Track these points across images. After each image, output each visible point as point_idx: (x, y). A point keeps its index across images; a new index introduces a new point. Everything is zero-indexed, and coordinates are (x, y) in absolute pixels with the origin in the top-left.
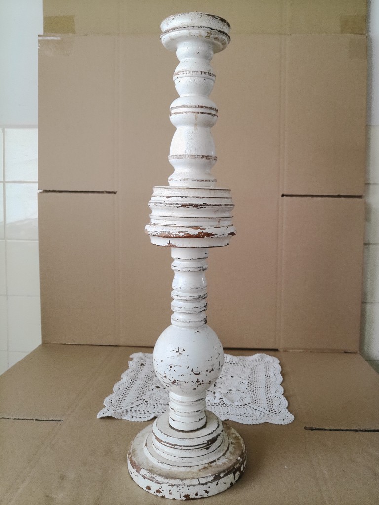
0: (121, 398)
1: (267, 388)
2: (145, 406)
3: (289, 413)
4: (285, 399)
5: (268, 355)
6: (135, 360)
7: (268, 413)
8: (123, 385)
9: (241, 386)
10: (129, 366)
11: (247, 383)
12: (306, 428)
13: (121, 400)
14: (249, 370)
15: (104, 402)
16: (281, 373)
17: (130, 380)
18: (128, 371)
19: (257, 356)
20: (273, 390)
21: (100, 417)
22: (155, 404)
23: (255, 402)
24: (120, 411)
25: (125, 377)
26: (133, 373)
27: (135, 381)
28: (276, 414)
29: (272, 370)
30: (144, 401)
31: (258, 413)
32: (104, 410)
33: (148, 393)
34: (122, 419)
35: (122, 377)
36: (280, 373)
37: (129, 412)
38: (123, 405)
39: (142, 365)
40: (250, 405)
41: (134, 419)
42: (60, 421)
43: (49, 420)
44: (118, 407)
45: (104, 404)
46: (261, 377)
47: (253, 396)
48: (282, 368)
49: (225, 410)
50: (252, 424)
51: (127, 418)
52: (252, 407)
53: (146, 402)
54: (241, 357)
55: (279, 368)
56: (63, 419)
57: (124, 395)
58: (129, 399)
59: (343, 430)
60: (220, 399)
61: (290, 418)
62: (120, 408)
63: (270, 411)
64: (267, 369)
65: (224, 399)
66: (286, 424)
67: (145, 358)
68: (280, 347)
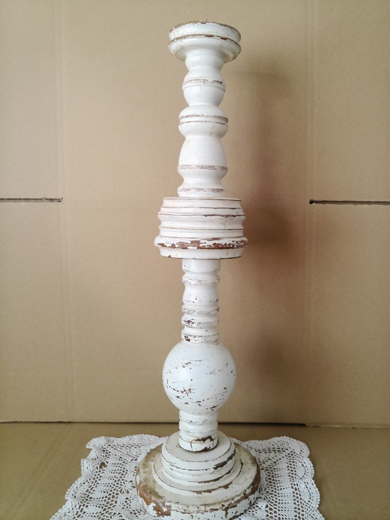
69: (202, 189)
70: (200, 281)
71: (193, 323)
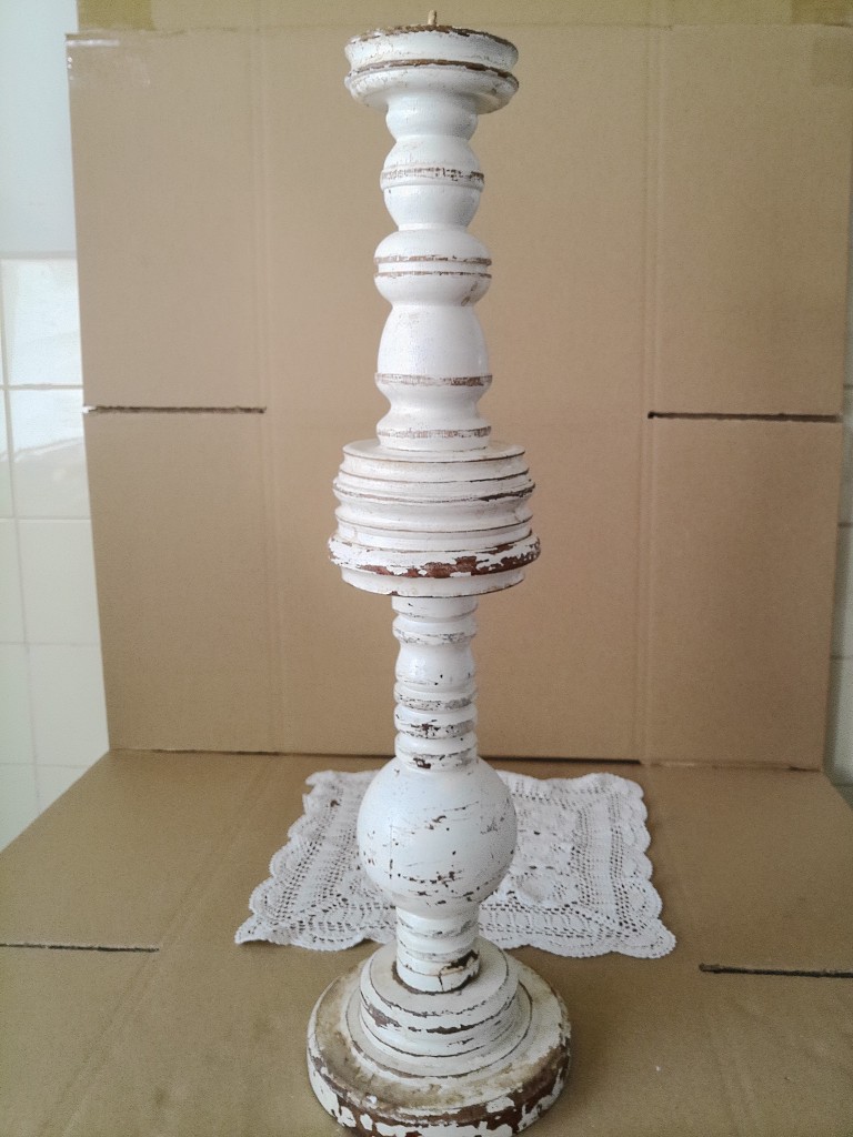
0: (289, 891)
1: (616, 861)
2: (342, 910)
3: (664, 928)
4: (655, 891)
5: (617, 778)
6: (318, 791)
7: (616, 928)
8: (291, 857)
9: (556, 857)
10: (305, 805)
11: (568, 848)
12: (703, 968)
13: (287, 895)
14: (575, 817)
15: (251, 901)
16: (647, 823)
17: (308, 843)
18: (303, 820)
19: (591, 780)
20: (628, 869)
21: (242, 941)
22: (365, 907)
23: (587, 900)
24: (285, 924)
25: (297, 837)
26: (315, 825)
27: (318, 847)
28: (635, 930)
29: (626, 815)
30: (340, 898)
31: (595, 929)
32: (251, 922)
33: (349, 877)
34: (290, 945)
35: (289, 835)
36: (643, 824)
37: (307, 927)
38: (295, 909)
39: (334, 803)
40: (577, 908)
41: (317, 946)
42: (153, 950)
43: (128, 950)
44: (282, 914)
45: (251, 907)
46: (602, 833)
47: (584, 882)
48: (648, 810)
49: (520, 919)
50: (580, 956)
51: (302, 942)
52: (582, 912)
53: (344, 900)
54: (556, 781)
55: (641, 809)
56: (160, 945)
57: (294, 882)
58: (305, 894)
59: (785, 973)
60: (510, 892)
61: (668, 941)
62: (287, 915)
63: (621, 924)
64: (614, 814)
65: (517, 895)
66: (658, 956)
67: (341, 786)
68: (645, 755)
69: (456, 433)
70: (450, 637)
71: (437, 729)
